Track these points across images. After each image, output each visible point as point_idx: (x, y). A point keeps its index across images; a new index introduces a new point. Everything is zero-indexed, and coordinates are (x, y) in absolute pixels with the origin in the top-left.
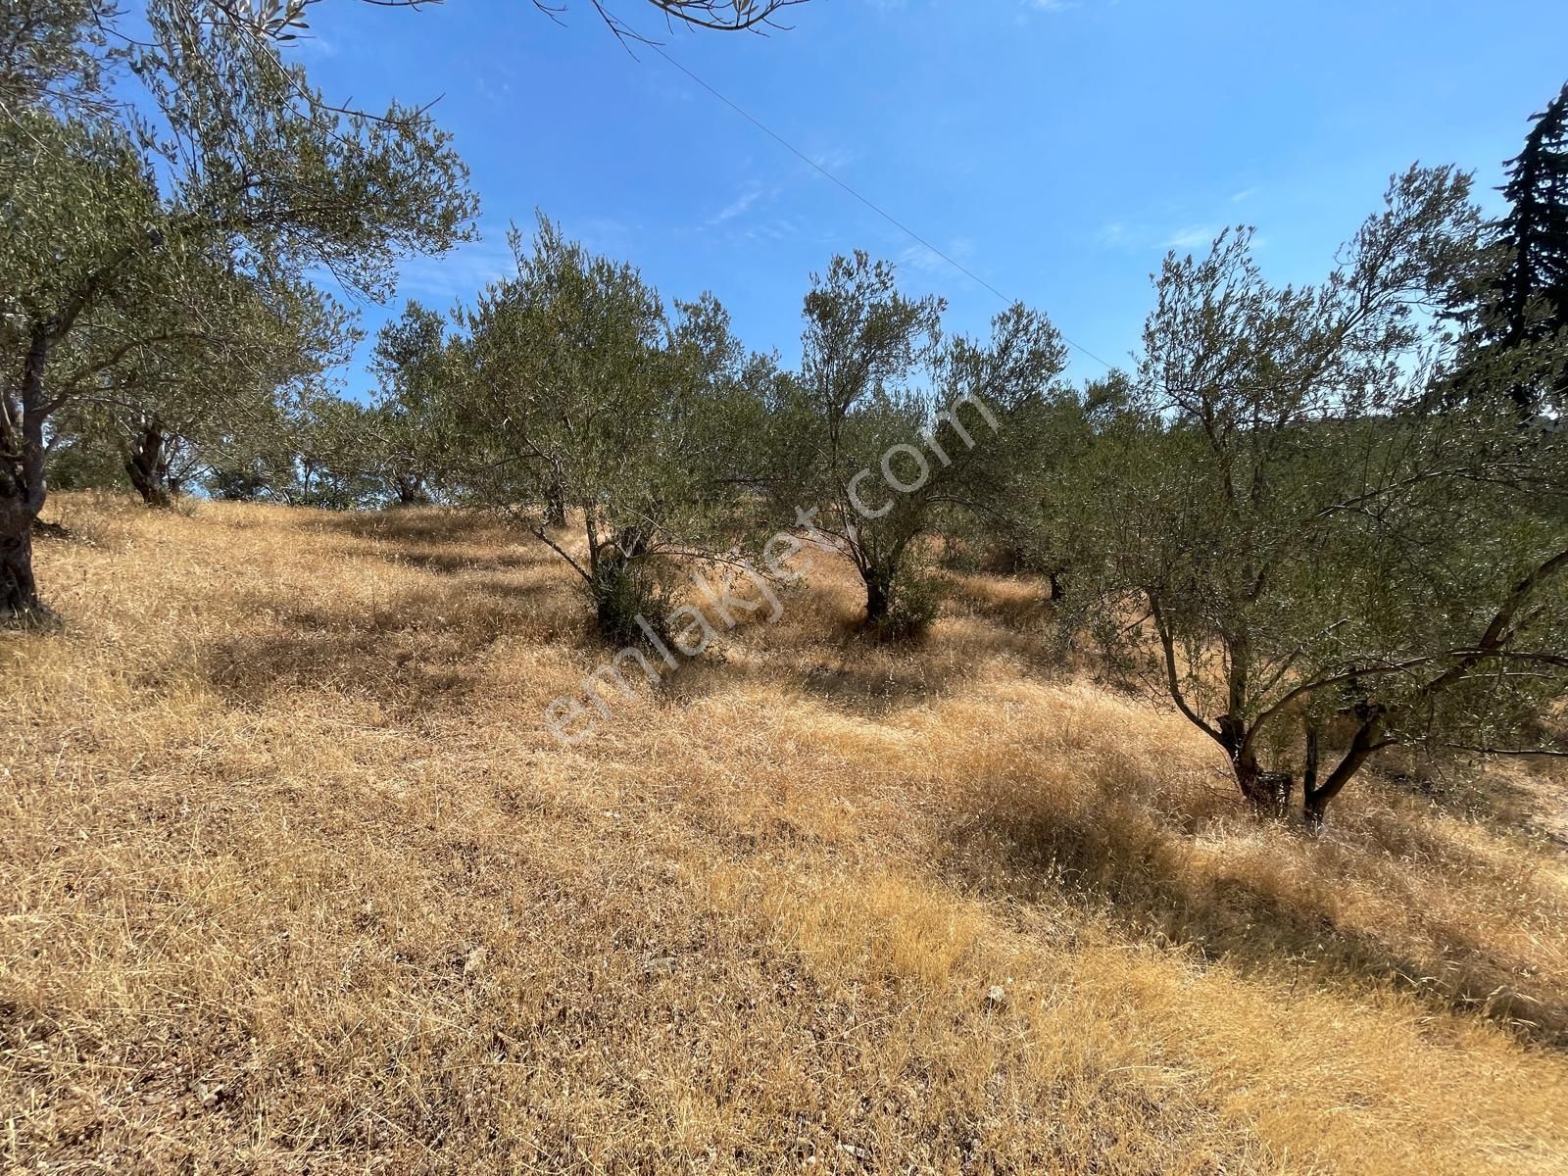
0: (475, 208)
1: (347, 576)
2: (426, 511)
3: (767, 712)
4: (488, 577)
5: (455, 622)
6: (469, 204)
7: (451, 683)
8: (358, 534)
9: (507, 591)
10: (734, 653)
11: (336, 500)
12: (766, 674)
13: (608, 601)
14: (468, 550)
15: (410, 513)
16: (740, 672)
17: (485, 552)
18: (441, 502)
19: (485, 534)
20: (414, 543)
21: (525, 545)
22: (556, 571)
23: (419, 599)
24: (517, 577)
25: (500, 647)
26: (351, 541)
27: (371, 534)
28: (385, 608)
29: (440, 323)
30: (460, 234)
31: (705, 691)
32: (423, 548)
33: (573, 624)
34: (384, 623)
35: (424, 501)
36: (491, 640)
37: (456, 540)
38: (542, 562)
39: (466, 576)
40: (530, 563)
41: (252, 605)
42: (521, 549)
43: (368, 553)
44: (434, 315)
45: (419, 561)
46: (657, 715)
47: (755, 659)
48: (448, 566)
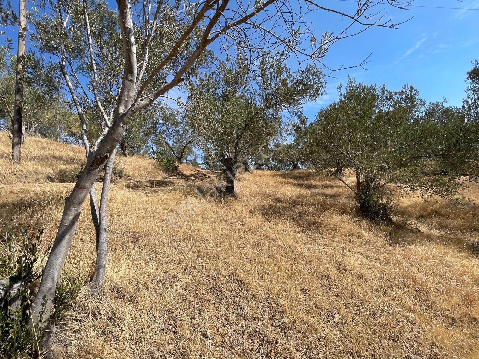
0: (325, 85)
1: (283, 189)
2: (300, 171)
3: (448, 259)
4: (321, 191)
5: (313, 204)
6: (323, 85)
7: (314, 223)
8: (285, 177)
9: (326, 196)
10: (424, 228)
11: (278, 169)
12: (442, 240)
13: (364, 202)
14: (313, 183)
15: (296, 171)
16: (428, 238)
17: (318, 183)
18: (303, 168)
19: (318, 178)
20: (299, 180)
21: (330, 181)
22: (341, 190)
23: (303, 196)
24: (329, 191)
25: (327, 213)
26: (284, 180)
27: (289, 178)
28: (295, 198)
29: (307, 119)
30: (320, 94)
31: (412, 242)
32: (301, 182)
33: (351, 209)
34: (294, 203)
35: (299, 168)
36: (325, 211)
37: (310, 179)
38: (336, 187)
39: (313, 190)
40: (332, 187)
41: (267, 196)
42: (329, 183)
43: (288, 183)
44: (305, 117)
45: (301, 185)
46: (389, 248)
47: (435, 233)
48: (308, 187)
